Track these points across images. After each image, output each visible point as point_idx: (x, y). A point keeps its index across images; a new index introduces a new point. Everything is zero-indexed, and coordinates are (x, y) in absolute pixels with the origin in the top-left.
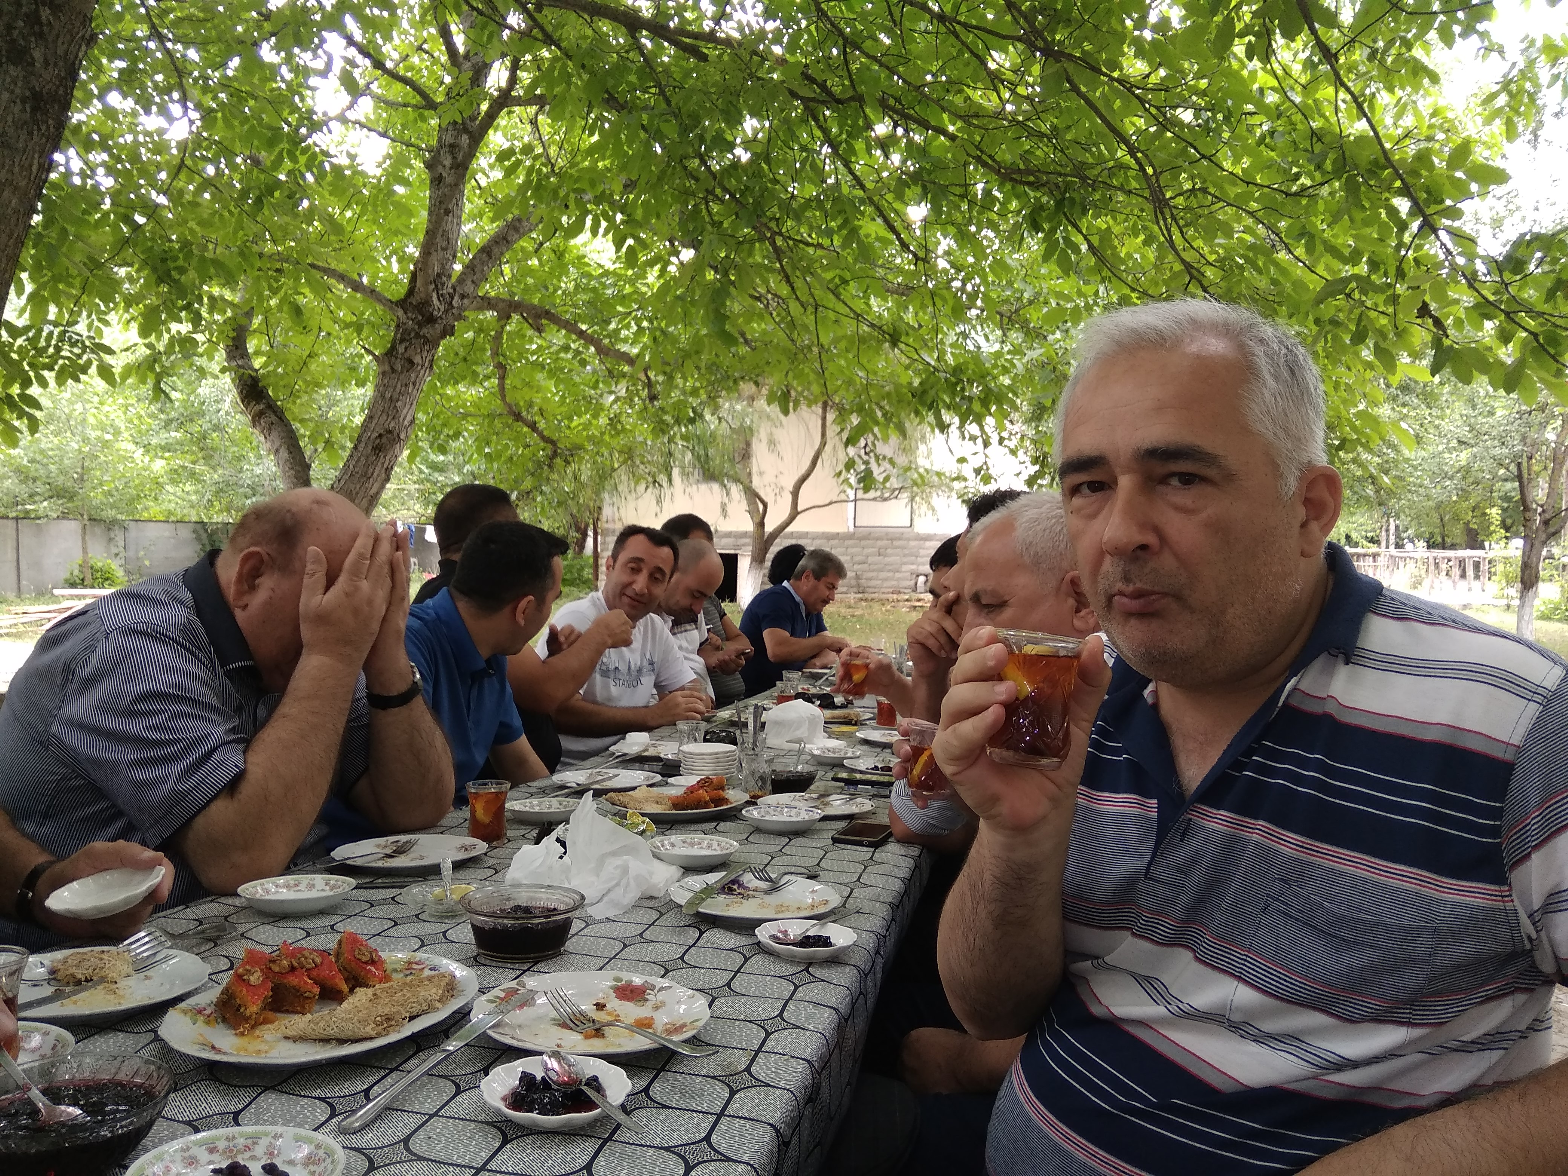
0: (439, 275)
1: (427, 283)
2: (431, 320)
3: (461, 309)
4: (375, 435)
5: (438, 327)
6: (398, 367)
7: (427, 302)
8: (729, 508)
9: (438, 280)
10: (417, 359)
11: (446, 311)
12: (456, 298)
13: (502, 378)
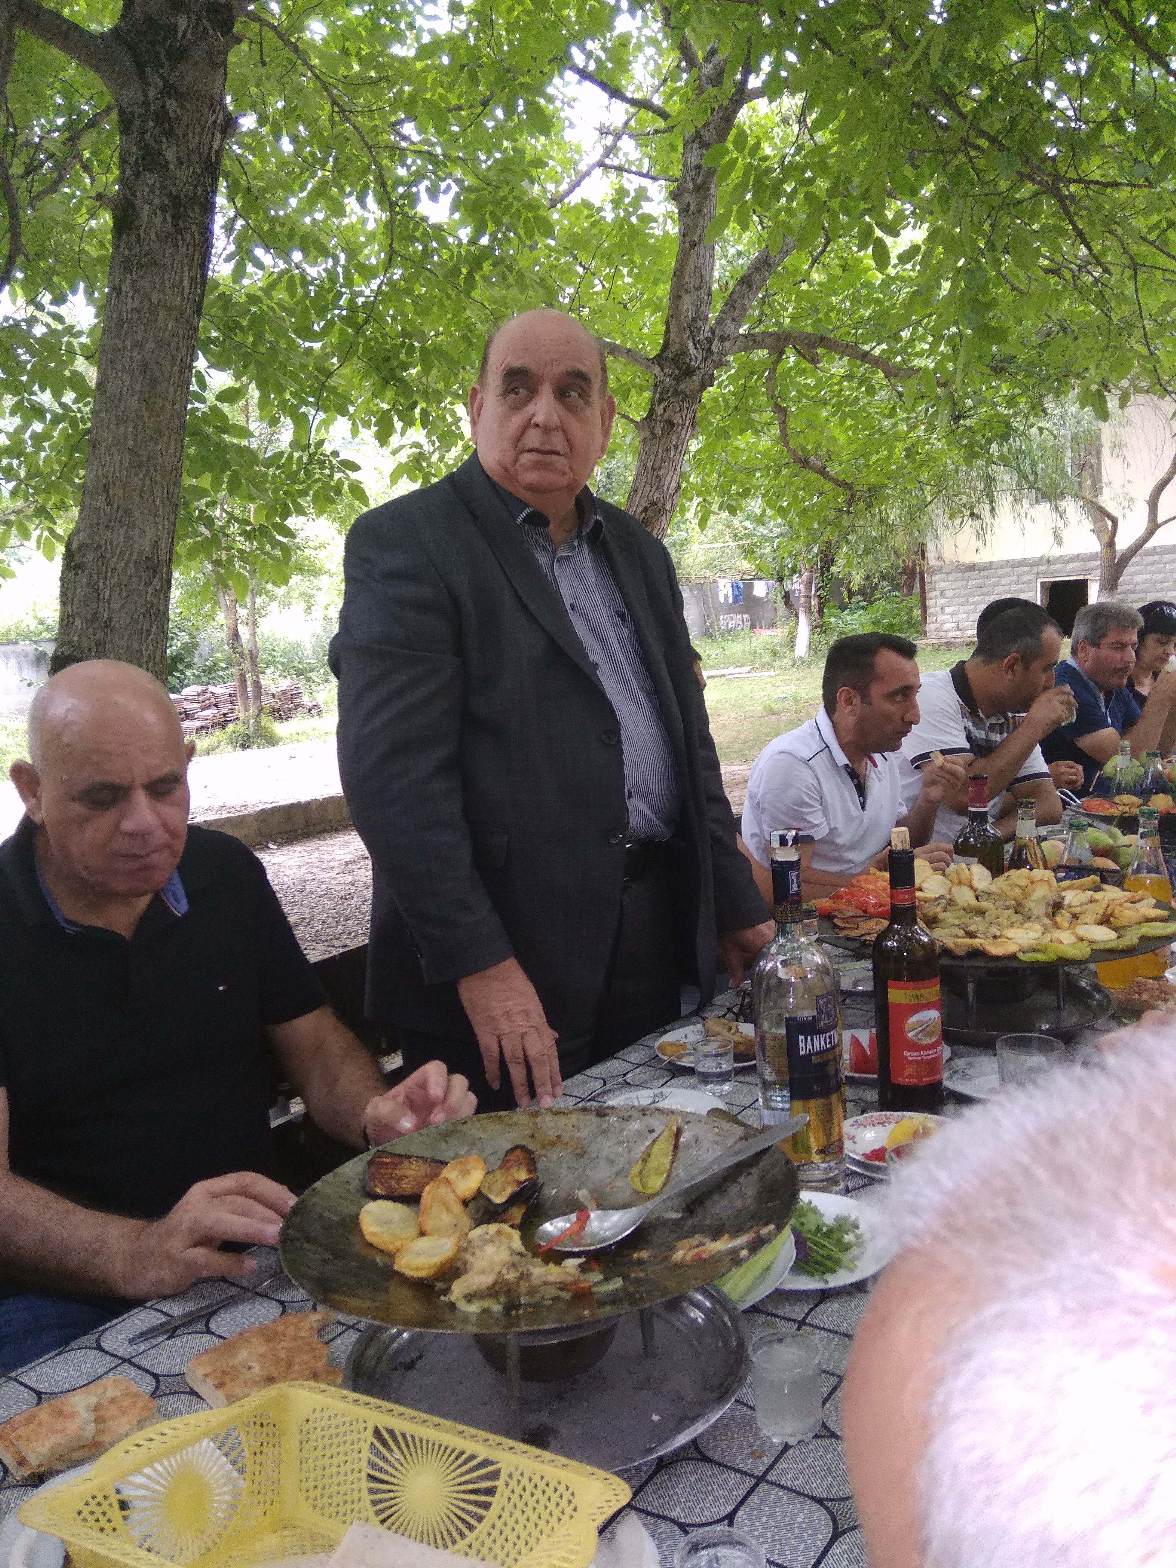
0: (694, 320)
1: (680, 332)
2: (688, 372)
3: (723, 353)
4: (640, 509)
5: (696, 379)
6: (658, 431)
7: (683, 353)
9: (692, 327)
10: (677, 419)
11: (705, 359)
12: (716, 342)
13: (783, 423)
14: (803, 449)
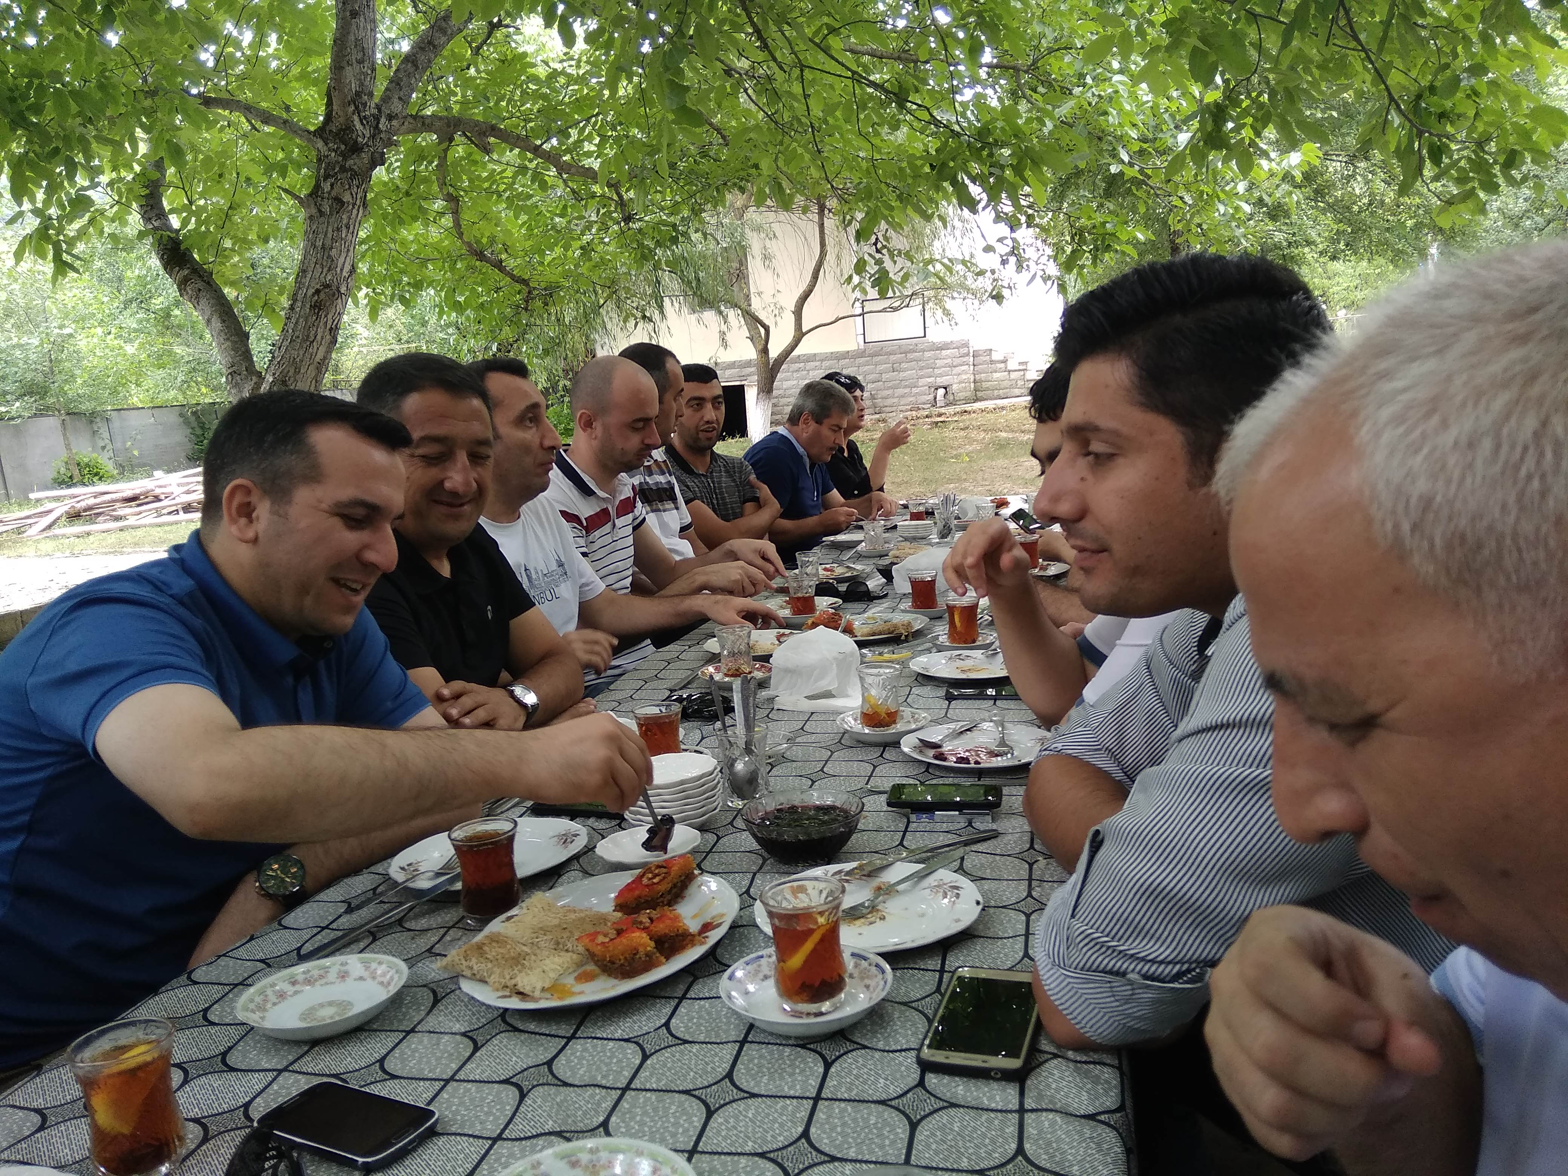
0: (358, 94)
1: (345, 105)
2: (355, 149)
3: (390, 132)
4: (311, 291)
5: (365, 157)
6: (326, 209)
7: (348, 128)
8: (728, 337)
9: (357, 100)
10: (347, 198)
11: (373, 137)
12: (383, 120)
13: (456, 213)
14: (478, 242)
